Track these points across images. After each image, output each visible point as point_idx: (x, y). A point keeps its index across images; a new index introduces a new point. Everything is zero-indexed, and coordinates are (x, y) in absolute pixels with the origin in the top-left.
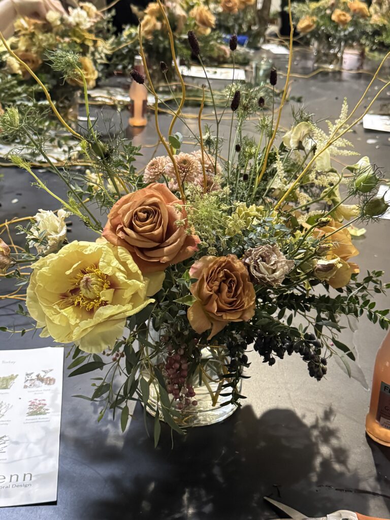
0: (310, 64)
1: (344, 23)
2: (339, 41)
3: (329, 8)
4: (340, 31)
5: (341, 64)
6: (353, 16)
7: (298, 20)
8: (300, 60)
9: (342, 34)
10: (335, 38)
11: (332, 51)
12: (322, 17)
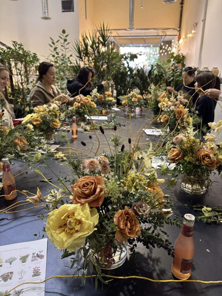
0: (126, 113)
1: (135, 101)
2: (134, 107)
3: (131, 97)
4: (134, 104)
5: (135, 113)
6: (138, 99)
7: (122, 101)
8: (123, 112)
9: (135, 105)
10: (133, 106)
11: (133, 110)
12: (129, 100)
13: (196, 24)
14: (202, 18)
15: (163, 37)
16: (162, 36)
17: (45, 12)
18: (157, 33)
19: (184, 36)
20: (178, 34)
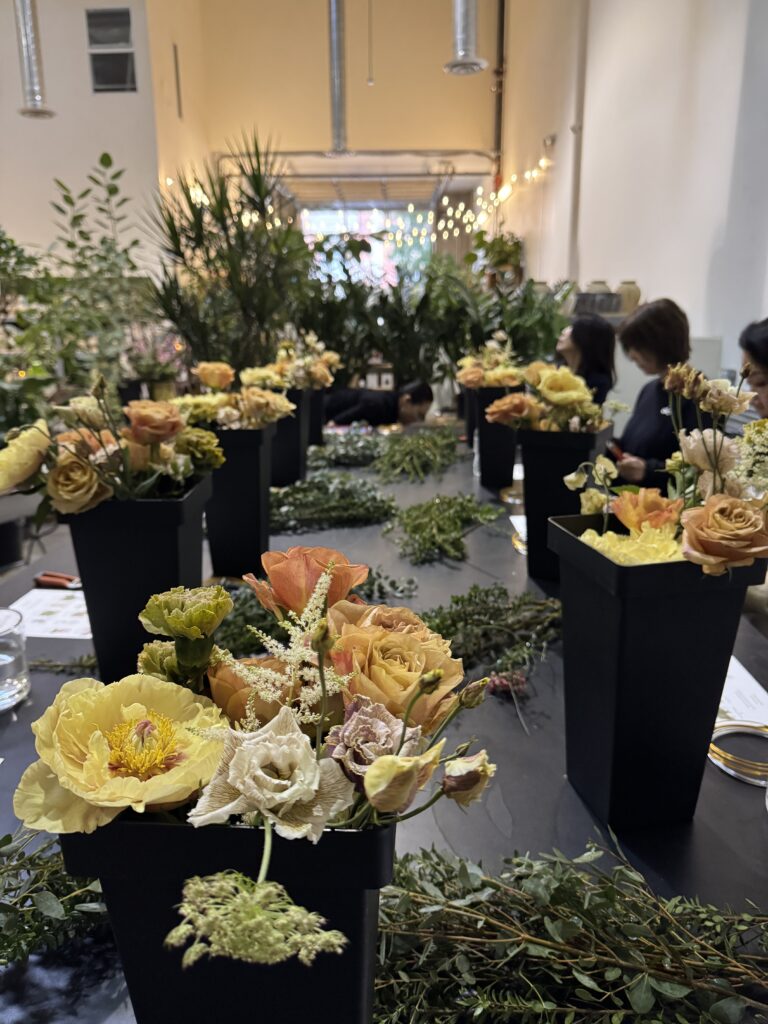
13: (554, 140)
14: (571, 121)
15: (445, 179)
16: (439, 175)
17: (33, 93)
18: (425, 165)
19: (514, 178)
20: (493, 169)
